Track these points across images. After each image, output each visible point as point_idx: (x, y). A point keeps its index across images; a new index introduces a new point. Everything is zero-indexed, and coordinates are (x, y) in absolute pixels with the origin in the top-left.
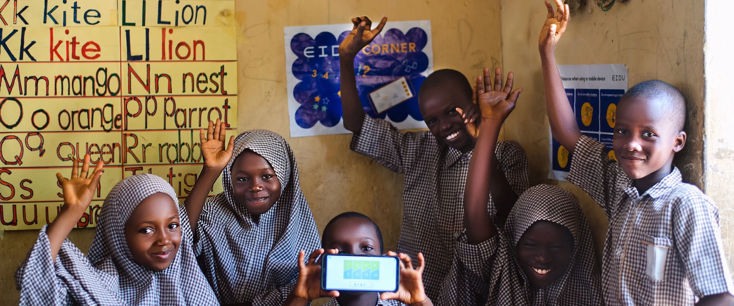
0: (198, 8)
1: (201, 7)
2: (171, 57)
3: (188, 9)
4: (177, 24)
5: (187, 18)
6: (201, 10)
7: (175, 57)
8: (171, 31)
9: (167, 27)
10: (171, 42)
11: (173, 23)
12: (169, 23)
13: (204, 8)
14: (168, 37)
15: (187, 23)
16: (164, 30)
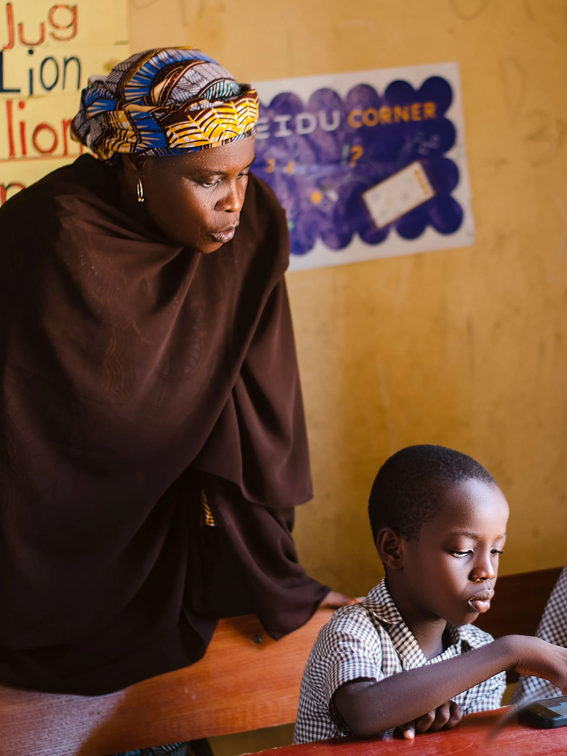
0: (66, 62)
1: (72, 58)
2: (24, 152)
3: (50, 65)
4: (31, 92)
5: (49, 81)
6: (72, 65)
7: (31, 151)
8: (22, 105)
9: (15, 98)
10: (22, 125)
11: (25, 91)
12: (18, 91)
13: (78, 60)
14: (18, 116)
15: (50, 89)
16: (9, 104)
